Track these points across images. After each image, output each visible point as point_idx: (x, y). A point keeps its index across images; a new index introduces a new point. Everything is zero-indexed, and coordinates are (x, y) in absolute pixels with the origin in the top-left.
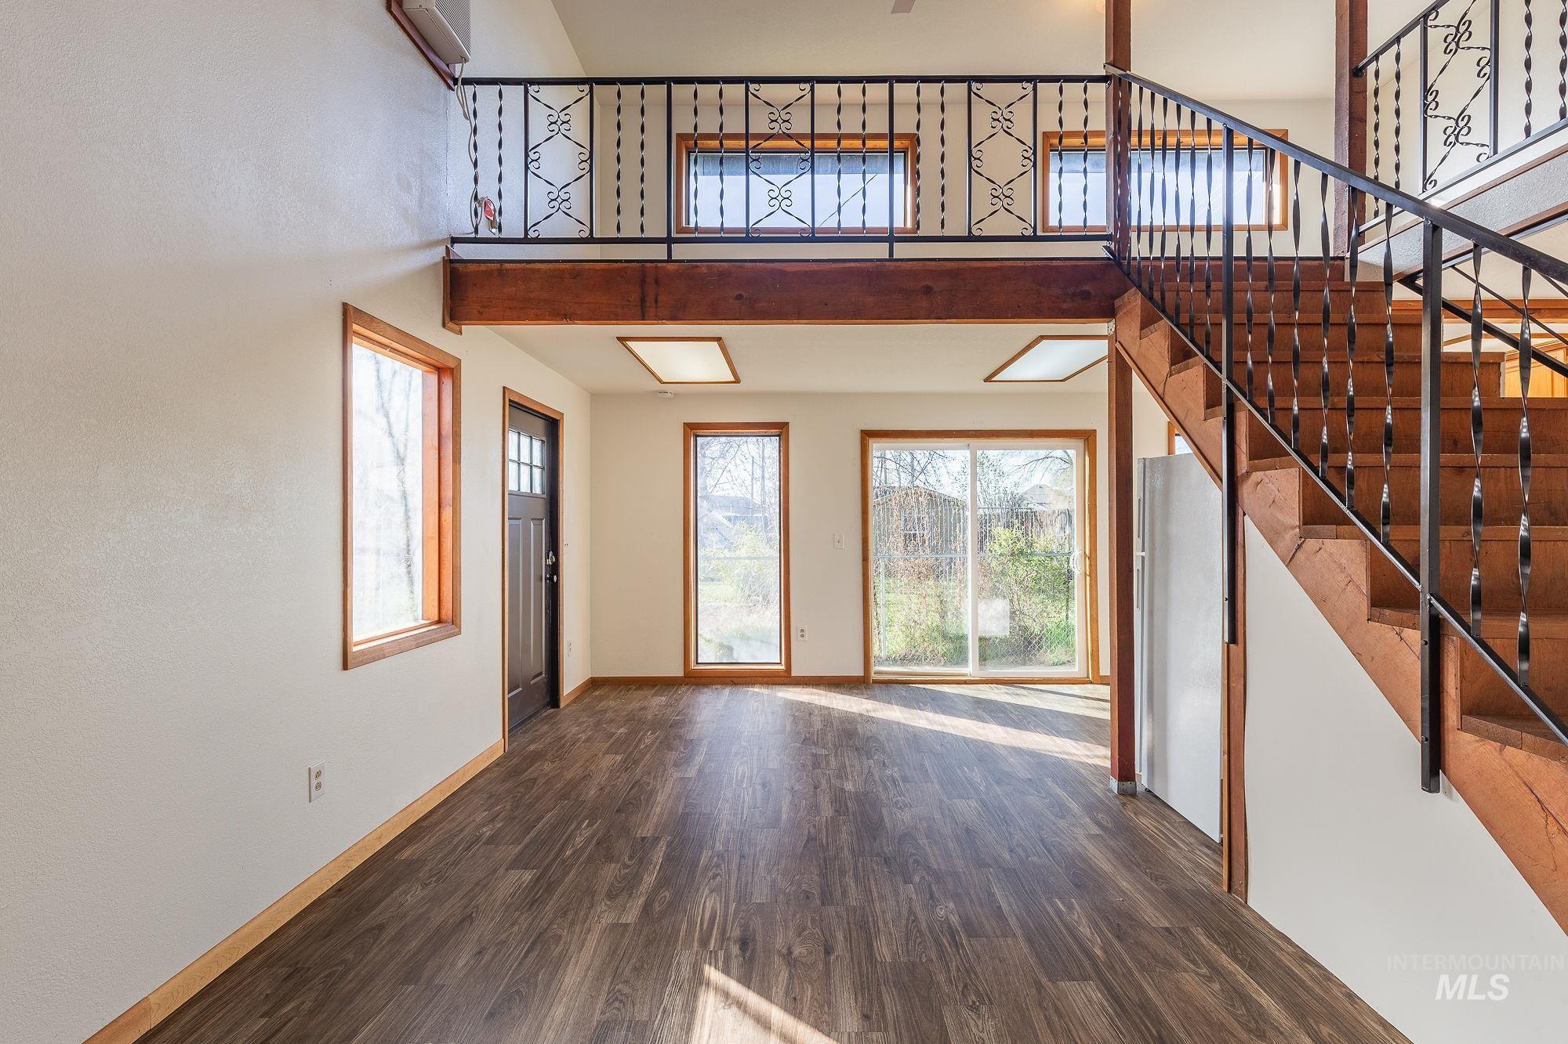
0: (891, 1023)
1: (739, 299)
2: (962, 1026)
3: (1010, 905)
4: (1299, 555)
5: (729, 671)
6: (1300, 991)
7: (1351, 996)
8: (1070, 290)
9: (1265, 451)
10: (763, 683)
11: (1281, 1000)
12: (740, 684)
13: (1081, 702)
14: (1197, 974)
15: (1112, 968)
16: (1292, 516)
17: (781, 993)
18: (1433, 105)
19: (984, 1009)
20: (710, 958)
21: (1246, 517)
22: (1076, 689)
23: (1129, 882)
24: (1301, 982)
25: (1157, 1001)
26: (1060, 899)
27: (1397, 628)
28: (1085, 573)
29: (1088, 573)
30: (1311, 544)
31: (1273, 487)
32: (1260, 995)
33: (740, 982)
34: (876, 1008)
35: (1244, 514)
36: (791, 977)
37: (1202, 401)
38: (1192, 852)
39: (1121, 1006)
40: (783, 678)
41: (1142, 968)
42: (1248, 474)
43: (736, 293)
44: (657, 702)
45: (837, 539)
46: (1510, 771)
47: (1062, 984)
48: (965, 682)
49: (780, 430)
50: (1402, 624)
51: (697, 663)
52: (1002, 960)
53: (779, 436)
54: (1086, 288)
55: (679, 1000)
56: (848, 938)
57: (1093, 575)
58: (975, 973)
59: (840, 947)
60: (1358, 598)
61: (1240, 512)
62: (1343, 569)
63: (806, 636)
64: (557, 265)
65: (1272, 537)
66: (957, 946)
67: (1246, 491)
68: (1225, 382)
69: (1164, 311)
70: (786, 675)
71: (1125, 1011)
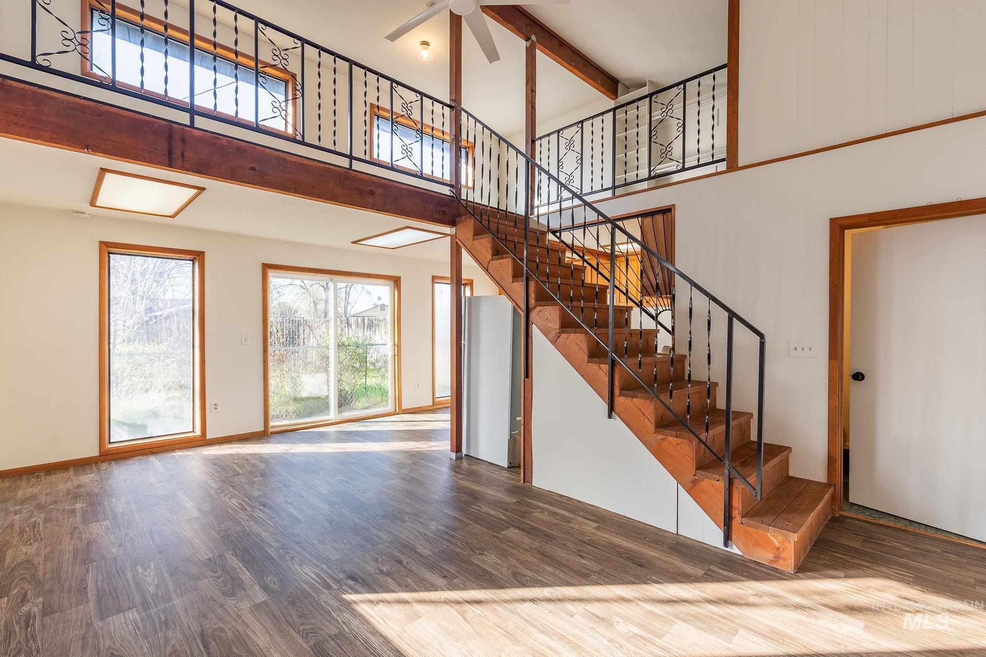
0: (457, 574)
1: (253, 170)
2: (484, 562)
3: (458, 514)
4: (558, 339)
5: (147, 444)
6: (567, 506)
7: (579, 501)
8: (438, 209)
9: (543, 299)
10: (181, 449)
11: (565, 510)
12: (160, 452)
13: (401, 424)
14: (538, 512)
15: (512, 521)
16: (555, 325)
17: (397, 587)
18: (561, 167)
19: (485, 553)
20: (340, 591)
21: (533, 325)
22: (393, 418)
23: (492, 491)
24: (564, 503)
25: (534, 525)
26: (473, 505)
27: (598, 365)
28: (395, 354)
29: (396, 354)
30: (564, 336)
31: (547, 313)
32: (559, 511)
33: (371, 593)
34: (445, 572)
35: (532, 324)
36: (394, 579)
37: (511, 274)
38: (500, 473)
39: (527, 531)
40: (202, 441)
41: (522, 517)
42: (535, 307)
43: (251, 165)
44: (88, 478)
45: (243, 338)
46: (635, 406)
47: (502, 533)
48: (331, 424)
49: (197, 257)
50: (600, 363)
51: (110, 443)
52: (475, 534)
53: (192, 260)
54: (444, 209)
55: (347, 615)
56: (403, 554)
57: (399, 355)
58: (470, 543)
59: (404, 559)
60: (584, 356)
61: (530, 323)
62: (577, 345)
63: (219, 409)
64: (77, 99)
65: (546, 333)
66: (453, 537)
67: (533, 315)
68: (525, 268)
69: (489, 230)
70: (202, 439)
71: (529, 532)
